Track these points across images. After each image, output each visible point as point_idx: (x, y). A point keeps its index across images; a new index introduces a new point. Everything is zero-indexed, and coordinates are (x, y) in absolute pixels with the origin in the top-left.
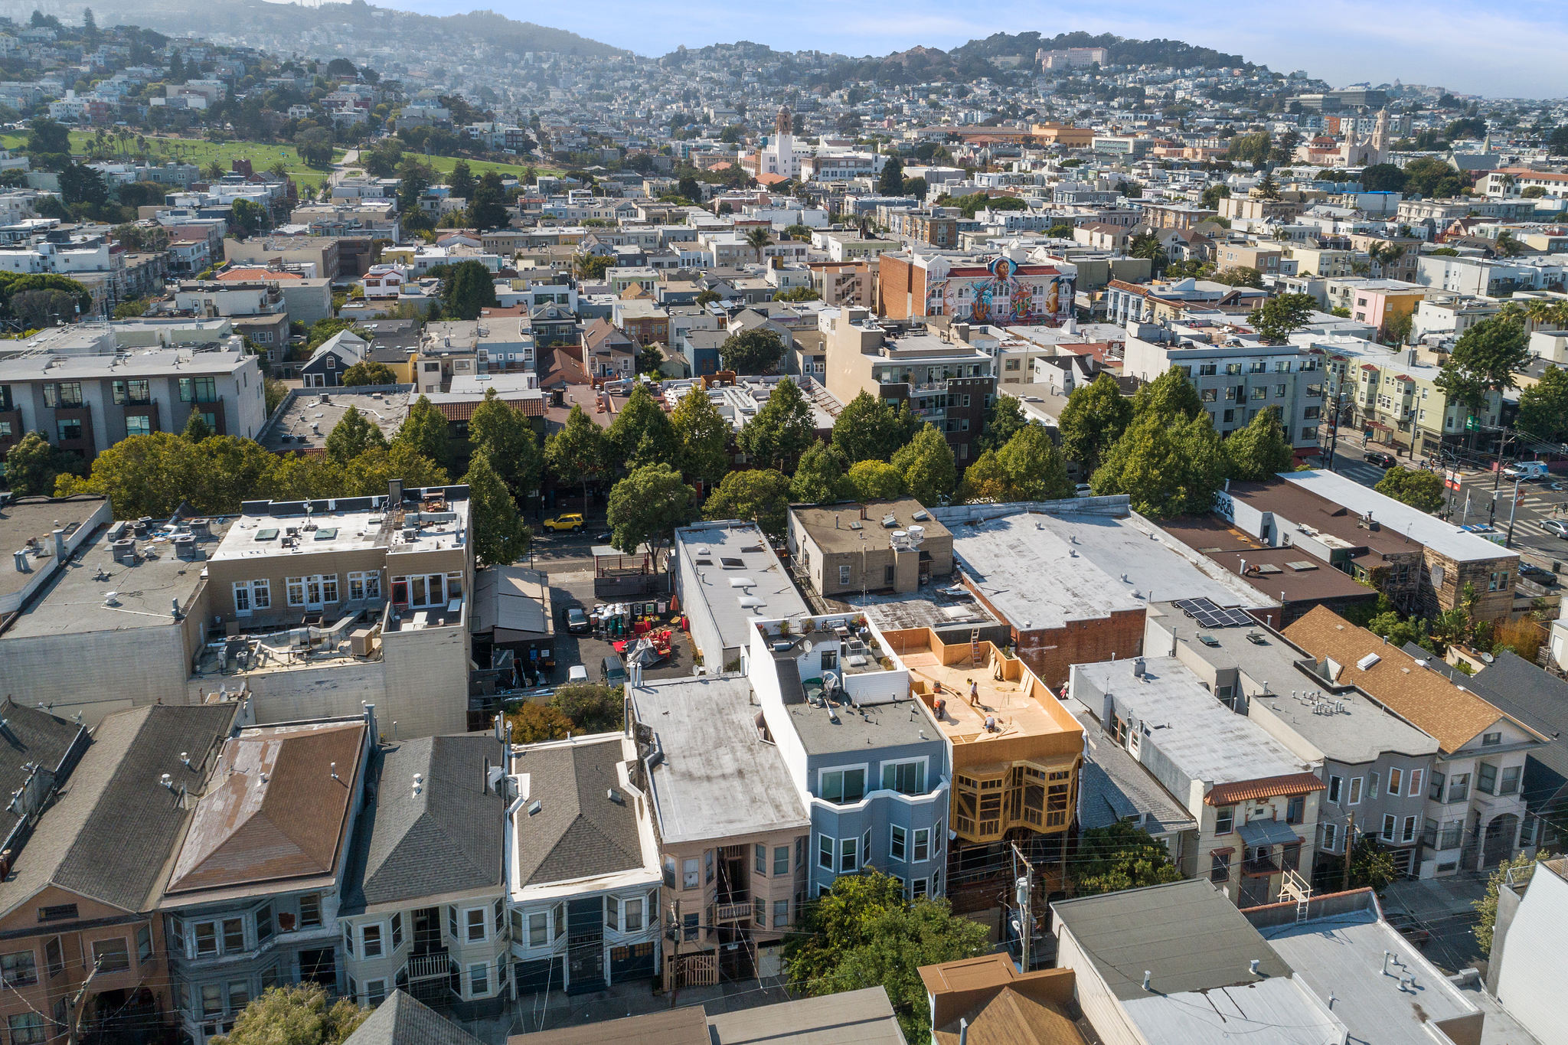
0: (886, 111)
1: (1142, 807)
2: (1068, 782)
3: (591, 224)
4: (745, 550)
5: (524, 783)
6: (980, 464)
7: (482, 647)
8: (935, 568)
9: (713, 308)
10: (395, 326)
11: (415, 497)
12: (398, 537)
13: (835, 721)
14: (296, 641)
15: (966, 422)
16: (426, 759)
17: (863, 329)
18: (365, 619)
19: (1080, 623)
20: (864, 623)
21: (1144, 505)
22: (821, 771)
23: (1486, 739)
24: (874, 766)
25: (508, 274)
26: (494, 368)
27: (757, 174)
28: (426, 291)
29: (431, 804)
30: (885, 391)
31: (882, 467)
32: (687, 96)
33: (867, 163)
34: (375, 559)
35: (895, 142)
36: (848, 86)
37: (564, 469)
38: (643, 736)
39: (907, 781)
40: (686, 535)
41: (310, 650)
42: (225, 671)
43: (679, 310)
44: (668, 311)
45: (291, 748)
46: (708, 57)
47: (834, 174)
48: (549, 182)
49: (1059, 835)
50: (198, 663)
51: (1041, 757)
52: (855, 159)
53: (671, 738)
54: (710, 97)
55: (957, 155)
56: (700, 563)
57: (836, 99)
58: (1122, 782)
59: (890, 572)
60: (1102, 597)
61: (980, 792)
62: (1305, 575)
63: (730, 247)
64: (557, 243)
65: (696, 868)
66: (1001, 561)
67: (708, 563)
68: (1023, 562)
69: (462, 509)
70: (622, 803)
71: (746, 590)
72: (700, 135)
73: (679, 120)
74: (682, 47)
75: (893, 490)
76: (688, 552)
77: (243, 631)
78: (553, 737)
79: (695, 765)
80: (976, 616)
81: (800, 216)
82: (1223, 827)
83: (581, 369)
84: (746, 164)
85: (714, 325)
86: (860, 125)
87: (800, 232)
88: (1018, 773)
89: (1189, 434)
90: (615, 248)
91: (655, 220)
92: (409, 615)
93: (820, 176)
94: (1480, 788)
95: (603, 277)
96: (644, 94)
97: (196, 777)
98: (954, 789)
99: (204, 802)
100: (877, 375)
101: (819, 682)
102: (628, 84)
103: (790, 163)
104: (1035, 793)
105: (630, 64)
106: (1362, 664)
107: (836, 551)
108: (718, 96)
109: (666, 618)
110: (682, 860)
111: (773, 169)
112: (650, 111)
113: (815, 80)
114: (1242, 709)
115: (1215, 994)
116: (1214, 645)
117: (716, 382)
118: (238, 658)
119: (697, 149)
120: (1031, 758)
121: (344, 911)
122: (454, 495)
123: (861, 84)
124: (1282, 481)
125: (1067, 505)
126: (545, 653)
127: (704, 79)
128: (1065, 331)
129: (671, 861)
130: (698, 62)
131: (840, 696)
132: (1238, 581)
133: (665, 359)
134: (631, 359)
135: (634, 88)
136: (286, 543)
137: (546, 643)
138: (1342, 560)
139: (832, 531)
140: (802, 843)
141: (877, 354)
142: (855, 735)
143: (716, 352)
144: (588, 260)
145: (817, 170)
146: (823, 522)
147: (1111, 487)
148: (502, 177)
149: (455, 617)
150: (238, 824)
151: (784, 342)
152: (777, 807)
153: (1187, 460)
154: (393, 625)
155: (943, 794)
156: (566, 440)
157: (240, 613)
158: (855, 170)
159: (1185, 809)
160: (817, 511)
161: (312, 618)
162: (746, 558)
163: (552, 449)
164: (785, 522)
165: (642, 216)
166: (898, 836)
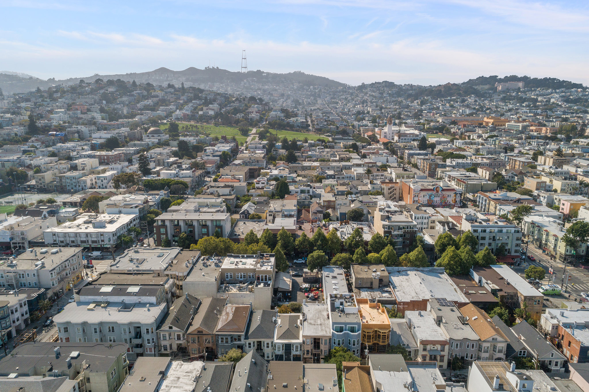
0: (433, 109)
1: (406, 343)
2: (386, 334)
3: (321, 161)
4: (338, 274)
5: (279, 321)
6: (403, 257)
7: (276, 291)
8: (384, 283)
9: (349, 197)
10: (262, 199)
11: (263, 255)
12: (259, 265)
13: (340, 316)
14: (237, 287)
15: (408, 242)
16: (261, 314)
17: (382, 214)
18: (251, 283)
19: (414, 301)
20: (353, 296)
21: (448, 271)
22: (335, 326)
23: (493, 339)
24: (346, 326)
25: (294, 182)
26: (286, 216)
27: (380, 138)
28: (271, 187)
29: (261, 322)
30: (385, 232)
31: (376, 255)
32: (363, 102)
33: (417, 136)
34: (254, 270)
35: (432, 124)
36: (420, 99)
37: (299, 247)
38: (304, 315)
39: (353, 330)
40: (325, 269)
41: (240, 289)
42: (224, 292)
43: (340, 197)
44: (336, 198)
45: (237, 308)
46: (372, 87)
47: (405, 139)
48: (311, 143)
49: (385, 346)
50: (219, 289)
51: (381, 329)
52: (413, 134)
53: (309, 316)
54: (372, 102)
55: (452, 130)
56: (327, 276)
57: (416, 104)
58: (404, 337)
59: (372, 283)
60: (423, 295)
61: (367, 334)
62: (482, 295)
63: (360, 173)
64: (310, 169)
65: (309, 341)
66: (402, 283)
67: (328, 277)
68: (408, 284)
69: (273, 259)
70: (297, 327)
71: (335, 284)
72: (365, 120)
73: (359, 113)
74: (363, 83)
75: (378, 262)
76: (325, 273)
77: (227, 283)
78: (287, 313)
79: (312, 322)
80: (390, 296)
81: (388, 159)
82: (425, 350)
83: (309, 216)
84: (377, 134)
85: (348, 204)
86: (422, 115)
87: (384, 167)
88: (376, 331)
89: (463, 252)
90: (326, 171)
91: (342, 160)
92: (260, 284)
93: (400, 140)
94: (494, 351)
95: (321, 182)
96: (349, 102)
97: (220, 312)
98: (362, 333)
99: (222, 317)
100: (384, 226)
101: (339, 308)
102: (344, 97)
103: (391, 135)
104: (379, 335)
105: (345, 89)
106: (473, 319)
107: (359, 276)
108: (374, 102)
109: (318, 289)
110: (306, 339)
111: (385, 137)
112: (349, 109)
113: (410, 96)
114: (439, 325)
115: (392, 373)
116: (440, 310)
117: (344, 223)
118: (226, 290)
119: (362, 126)
120: (379, 329)
121: (245, 339)
122: (271, 256)
123: (425, 98)
124: (491, 268)
125: (426, 269)
126: (289, 294)
127: (370, 95)
128: (454, 211)
129: (304, 339)
130: (369, 89)
131: (343, 311)
132: (463, 294)
133: (332, 215)
134: (322, 215)
135: (346, 99)
136: (236, 265)
137: (289, 292)
138: (494, 292)
139: (360, 271)
140: (330, 339)
141: (385, 221)
142: (344, 319)
143: (345, 214)
144: (318, 177)
145: (399, 138)
146: (358, 269)
147: (440, 265)
148: (298, 141)
149: (269, 285)
150: (228, 321)
151: (365, 212)
152: (326, 332)
153: (461, 259)
154: (257, 286)
155: (359, 334)
156: (300, 241)
157: (227, 279)
158: (413, 138)
159: (417, 345)
160: (358, 266)
161: (241, 282)
162: (338, 276)
163: (297, 242)
164: (350, 268)
165: (338, 158)
166: (350, 341)
